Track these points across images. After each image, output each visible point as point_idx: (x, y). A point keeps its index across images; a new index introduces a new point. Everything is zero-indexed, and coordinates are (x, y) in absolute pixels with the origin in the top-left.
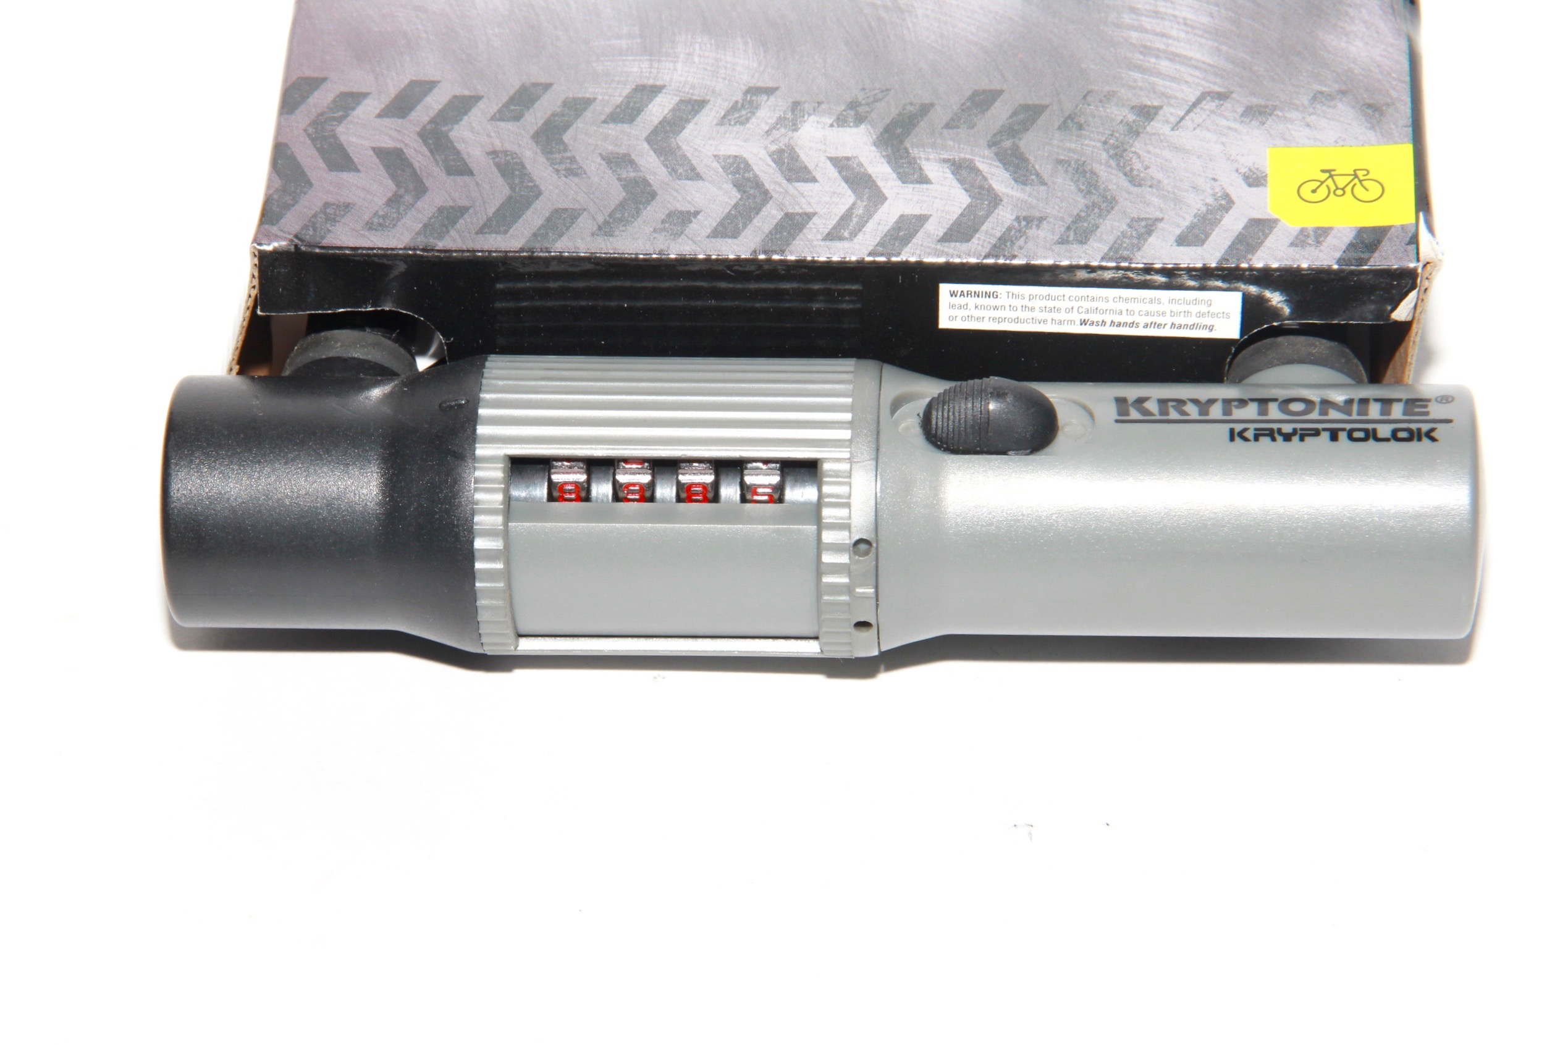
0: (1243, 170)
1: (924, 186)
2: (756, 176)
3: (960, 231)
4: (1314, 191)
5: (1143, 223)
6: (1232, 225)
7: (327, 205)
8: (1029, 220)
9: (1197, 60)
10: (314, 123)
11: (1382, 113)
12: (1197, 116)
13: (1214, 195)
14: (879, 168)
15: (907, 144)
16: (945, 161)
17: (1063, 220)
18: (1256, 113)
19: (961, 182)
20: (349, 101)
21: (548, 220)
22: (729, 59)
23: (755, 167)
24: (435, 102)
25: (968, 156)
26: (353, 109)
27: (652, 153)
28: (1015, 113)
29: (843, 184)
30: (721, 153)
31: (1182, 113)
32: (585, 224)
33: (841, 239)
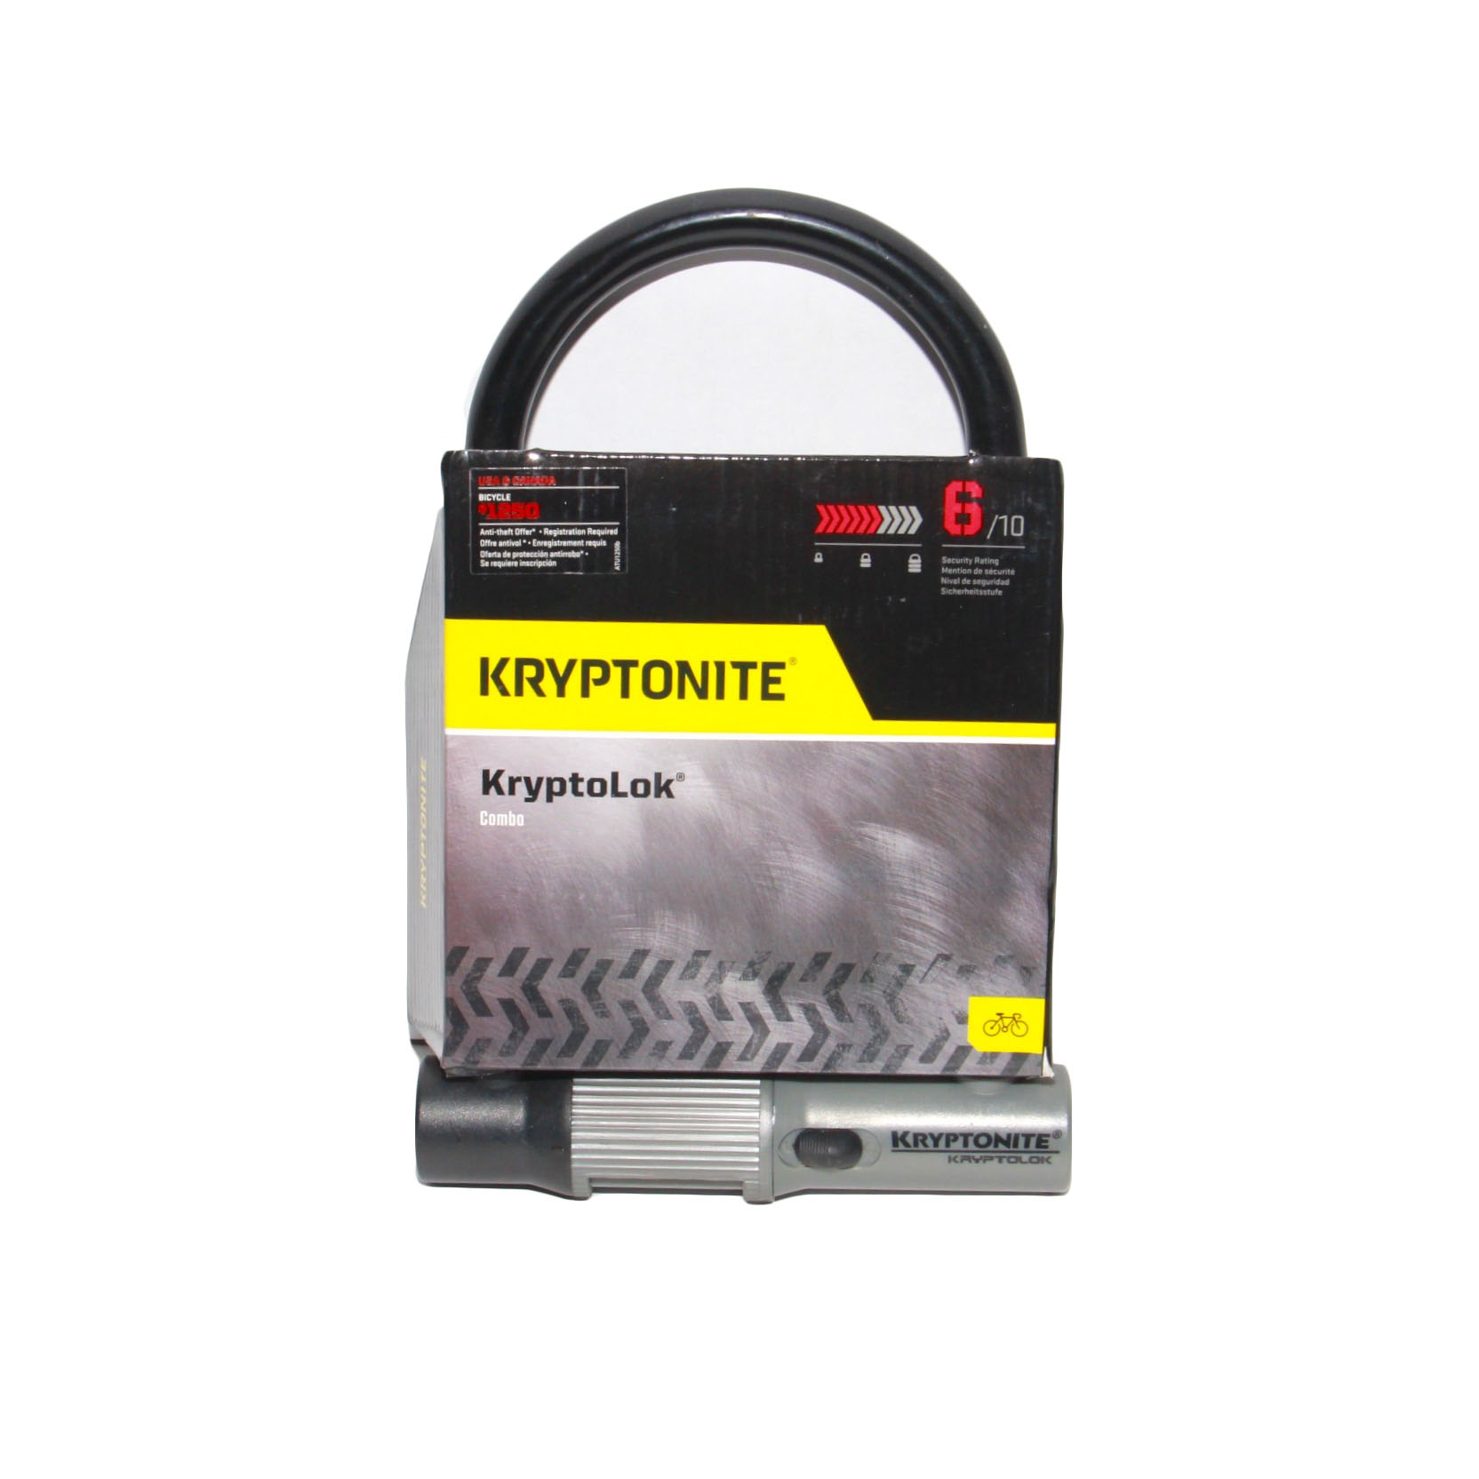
0: (956, 1012)
1: (789, 1023)
2: (701, 1017)
3: (809, 1054)
4: (992, 1028)
5: (903, 1048)
6: (949, 1048)
7: (478, 1040)
8: (844, 1046)
9: (936, 930)
10: (466, 982)
11: (1031, 975)
12: (934, 973)
13: (940, 1029)
14: (766, 1010)
15: (780, 992)
16: (801, 1005)
17: (861, 1046)
18: (965, 971)
19: (809, 1020)
20: (483, 963)
21: (594, 1048)
22: (684, 929)
23: (701, 1010)
24: (528, 964)
25: (813, 1002)
26: (485, 970)
27: (645, 1000)
28: (837, 971)
29: (747, 1022)
30: (682, 1000)
31: (925, 970)
32: (613, 1051)
33: (746, 1059)
